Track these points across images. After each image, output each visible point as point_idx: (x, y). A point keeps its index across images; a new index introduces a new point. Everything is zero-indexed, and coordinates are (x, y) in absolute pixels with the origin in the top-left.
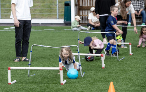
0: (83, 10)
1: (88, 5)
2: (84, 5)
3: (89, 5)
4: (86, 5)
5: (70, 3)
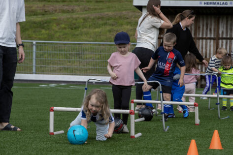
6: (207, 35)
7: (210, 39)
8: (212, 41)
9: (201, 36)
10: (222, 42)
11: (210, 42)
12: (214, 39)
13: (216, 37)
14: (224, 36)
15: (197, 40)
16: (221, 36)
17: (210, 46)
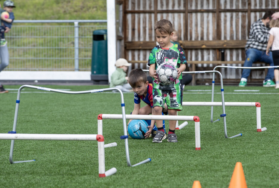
0: (133, 50)
1: (145, 38)
2: (136, 40)
3: (147, 39)
4: (142, 40)
5: (106, 34)
6: (202, 6)
7: (208, 11)
8: (211, 15)
9: (193, 8)
10: (226, 16)
11: (208, 17)
12: (213, 11)
13: (216, 8)
14: (228, 7)
15: (189, 14)
16: (223, 8)
17: (208, 22)
